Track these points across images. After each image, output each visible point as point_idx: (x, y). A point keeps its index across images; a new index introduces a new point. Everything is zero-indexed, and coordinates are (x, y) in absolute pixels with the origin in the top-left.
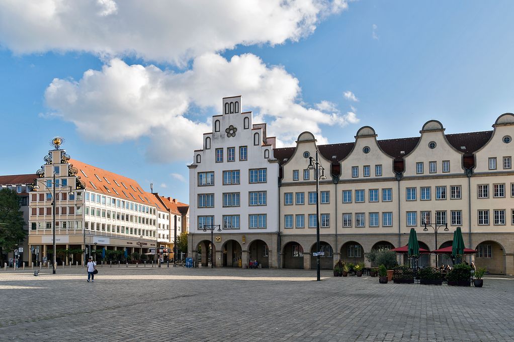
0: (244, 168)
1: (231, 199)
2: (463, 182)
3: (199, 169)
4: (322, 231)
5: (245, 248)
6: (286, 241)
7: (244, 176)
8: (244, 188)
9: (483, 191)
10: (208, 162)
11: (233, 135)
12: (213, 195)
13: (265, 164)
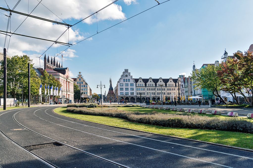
0: (129, 83)
1: (127, 89)
2: (165, 88)
3: (120, 83)
4: (142, 96)
5: (130, 99)
6: (137, 97)
7: (129, 85)
8: (129, 87)
9: (168, 89)
10: (122, 81)
11: (127, 77)
12: (123, 88)
13: (133, 83)
